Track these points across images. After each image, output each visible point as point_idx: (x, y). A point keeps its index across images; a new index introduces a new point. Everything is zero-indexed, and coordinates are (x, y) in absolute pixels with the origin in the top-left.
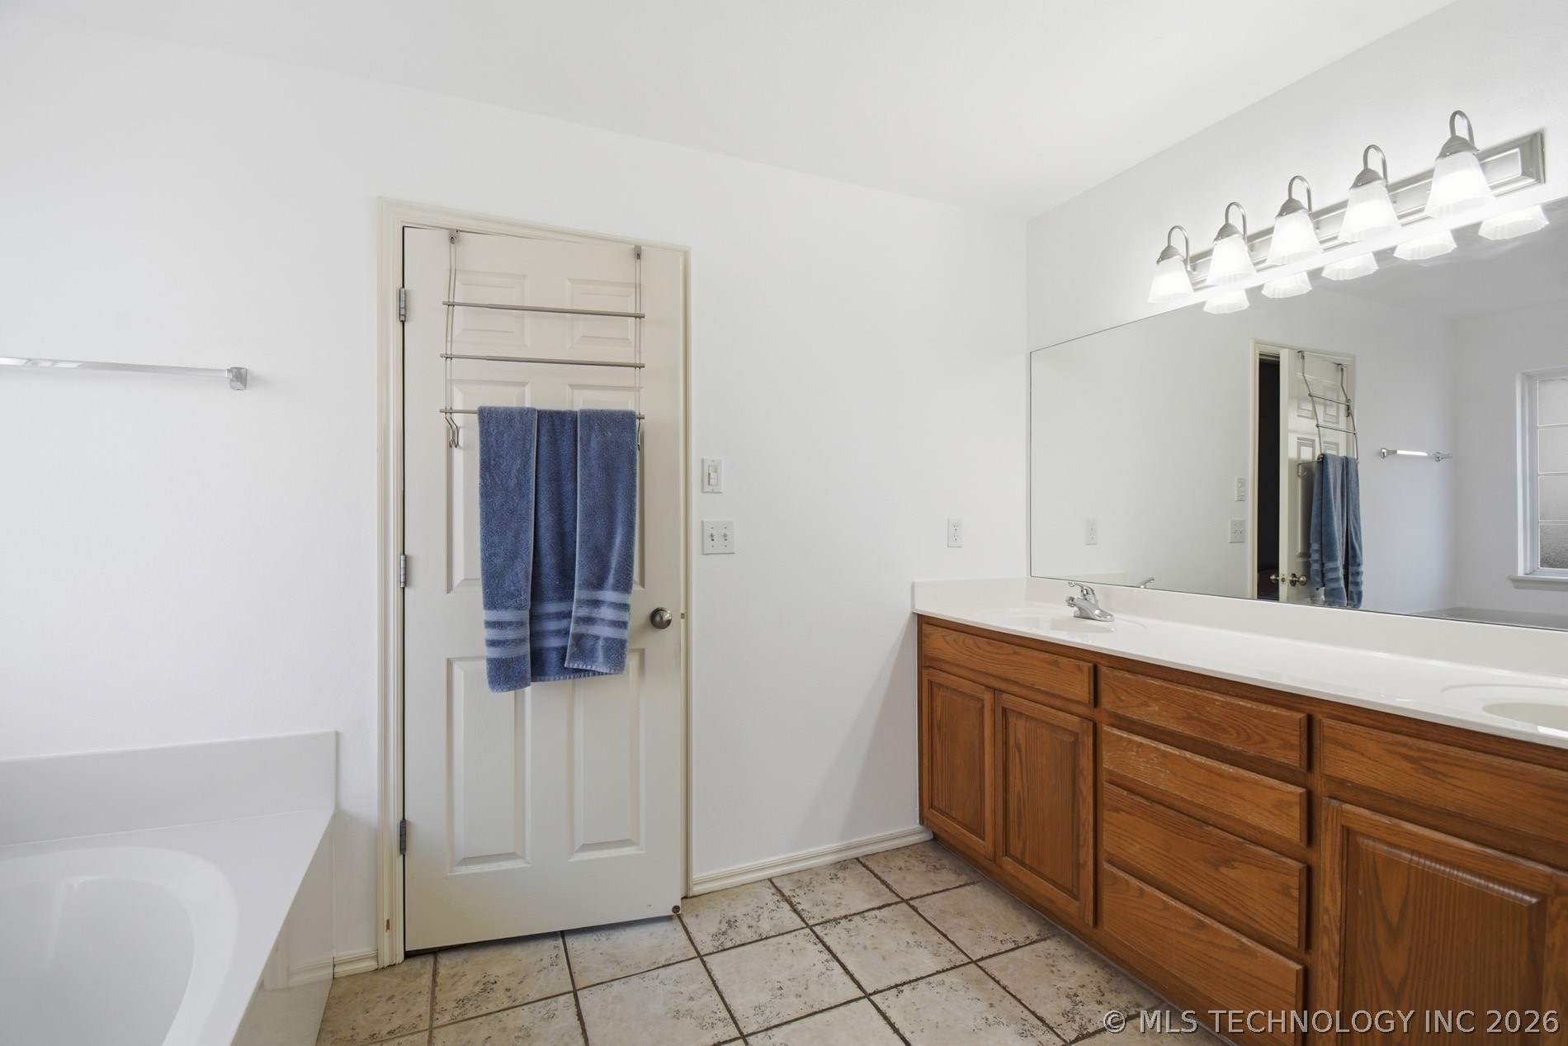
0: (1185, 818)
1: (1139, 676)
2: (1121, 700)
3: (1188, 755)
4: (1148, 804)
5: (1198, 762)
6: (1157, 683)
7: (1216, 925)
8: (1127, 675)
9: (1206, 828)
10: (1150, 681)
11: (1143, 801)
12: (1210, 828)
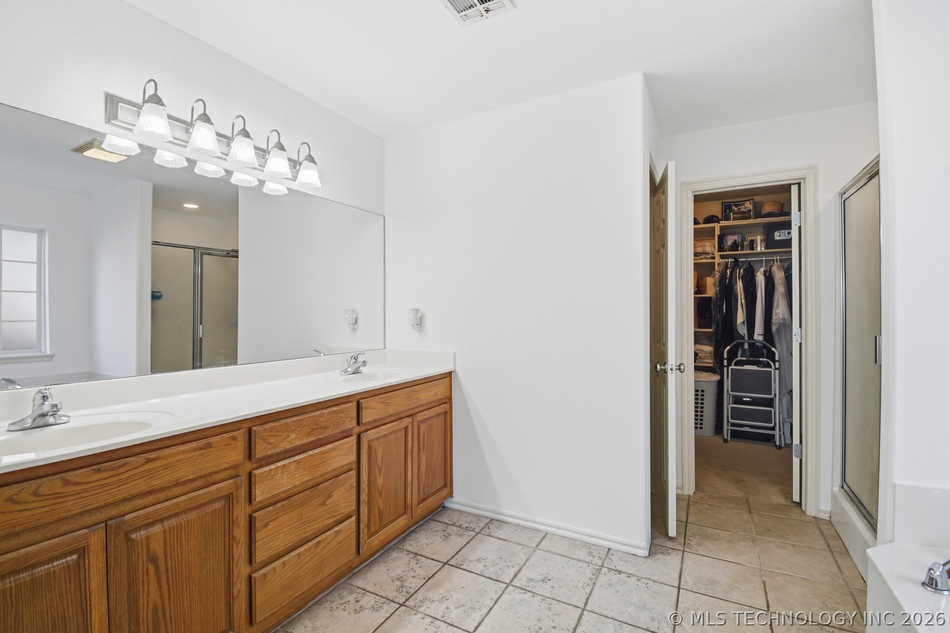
0: (309, 491)
1: (282, 421)
2: (270, 444)
3: (311, 453)
4: (288, 501)
5: (317, 453)
6: (294, 419)
7: (323, 536)
8: (273, 424)
9: (320, 487)
10: (289, 420)
11: (284, 502)
12: (321, 486)
